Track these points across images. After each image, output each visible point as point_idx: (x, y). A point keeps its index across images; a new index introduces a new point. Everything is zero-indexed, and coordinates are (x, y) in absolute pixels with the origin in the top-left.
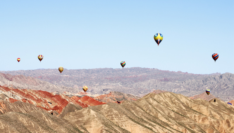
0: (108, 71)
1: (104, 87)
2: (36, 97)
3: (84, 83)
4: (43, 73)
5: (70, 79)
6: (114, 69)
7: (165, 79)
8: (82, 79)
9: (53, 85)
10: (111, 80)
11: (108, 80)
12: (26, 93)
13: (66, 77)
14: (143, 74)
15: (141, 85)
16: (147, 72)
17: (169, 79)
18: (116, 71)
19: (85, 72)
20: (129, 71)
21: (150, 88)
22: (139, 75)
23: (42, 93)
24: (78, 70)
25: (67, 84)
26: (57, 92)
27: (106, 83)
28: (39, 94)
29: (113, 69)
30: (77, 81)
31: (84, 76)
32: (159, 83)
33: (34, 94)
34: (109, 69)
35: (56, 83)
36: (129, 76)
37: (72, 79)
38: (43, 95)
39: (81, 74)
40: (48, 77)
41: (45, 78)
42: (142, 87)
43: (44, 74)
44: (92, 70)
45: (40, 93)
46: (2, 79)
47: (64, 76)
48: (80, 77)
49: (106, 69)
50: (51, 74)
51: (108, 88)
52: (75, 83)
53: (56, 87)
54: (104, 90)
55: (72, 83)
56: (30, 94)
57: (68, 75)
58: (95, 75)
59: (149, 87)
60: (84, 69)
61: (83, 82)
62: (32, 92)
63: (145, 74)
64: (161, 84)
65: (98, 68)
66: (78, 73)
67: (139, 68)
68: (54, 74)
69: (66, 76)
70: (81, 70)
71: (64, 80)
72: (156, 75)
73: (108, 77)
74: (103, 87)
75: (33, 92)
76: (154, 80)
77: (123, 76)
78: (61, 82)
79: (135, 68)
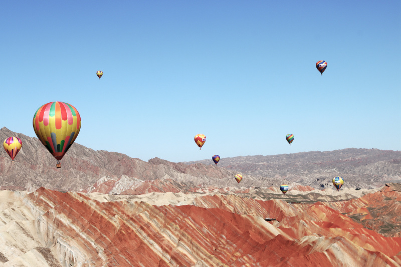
0: (315, 155)
1: (318, 176)
2: (167, 250)
3: (288, 171)
4: (233, 162)
5: (268, 167)
6: (322, 151)
7: (394, 160)
8: (283, 166)
9: (247, 177)
10: (323, 166)
11: (319, 166)
12: (116, 222)
13: (263, 165)
14: (362, 156)
15: (365, 170)
16: (365, 153)
17: (399, 160)
18: (325, 154)
19: (286, 158)
20: (341, 153)
21: (380, 173)
22: (358, 158)
23: (201, 220)
24: (277, 156)
25: (266, 173)
26: (256, 188)
27: (317, 171)
28: (184, 227)
29: (320, 152)
30: (278, 169)
31: (286, 162)
32: (391, 166)
33: (155, 225)
34: (316, 152)
35: (250, 173)
36: (344, 160)
37: (271, 167)
38: (206, 230)
39: (282, 160)
40: (239, 166)
41: (235, 168)
42: (368, 172)
43: (235, 163)
44: (295, 154)
45: (189, 222)
46: (170, 171)
47: (260, 163)
48: (281, 164)
49: (312, 152)
50: (243, 163)
51: (322, 176)
52: (276, 172)
53: (252, 179)
54: (318, 180)
55: (271, 172)
56: (134, 228)
57: (265, 163)
58: (300, 161)
59: (378, 172)
60: (284, 155)
61: (286, 170)
62: (145, 217)
63: (365, 156)
64: (393, 167)
65: (301, 152)
66: (277, 159)
67: (353, 149)
68: (247, 162)
69: (262, 163)
70: (281, 155)
71: (261, 169)
72: (379, 156)
73: (317, 162)
74: (316, 175)
75: (152, 216)
76: (383, 162)
77: (337, 160)
78: (257, 172)
79: (348, 149)
